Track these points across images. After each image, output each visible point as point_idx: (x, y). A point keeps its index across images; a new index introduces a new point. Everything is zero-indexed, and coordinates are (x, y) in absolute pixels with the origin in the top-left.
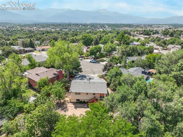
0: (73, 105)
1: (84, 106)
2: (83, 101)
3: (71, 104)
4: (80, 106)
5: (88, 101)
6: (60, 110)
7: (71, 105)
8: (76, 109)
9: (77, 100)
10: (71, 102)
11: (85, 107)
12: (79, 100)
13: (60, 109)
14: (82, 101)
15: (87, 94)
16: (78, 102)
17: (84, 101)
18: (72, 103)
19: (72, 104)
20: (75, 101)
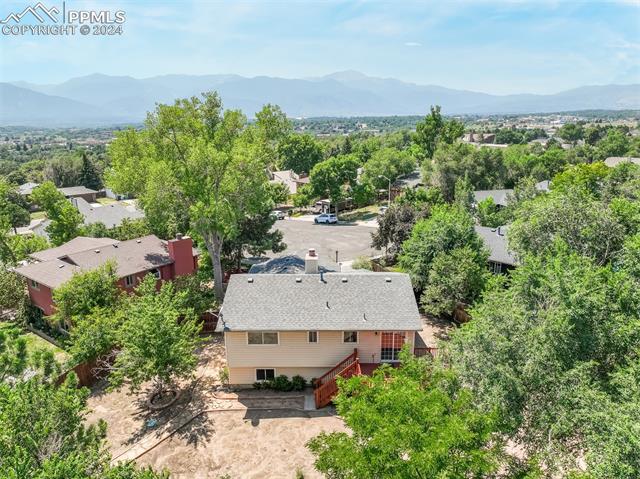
0: (240, 400)
1: (297, 406)
2: (290, 379)
3: (226, 395)
4: (276, 404)
5: (318, 375)
6: (166, 434)
7: (226, 405)
8: (255, 424)
9: (260, 373)
10: (227, 388)
11: (306, 409)
12: (270, 373)
13: (169, 425)
14: (284, 378)
15: (313, 336)
16: (268, 387)
17: (297, 378)
18: (235, 391)
19: (234, 396)
20: (252, 379)
